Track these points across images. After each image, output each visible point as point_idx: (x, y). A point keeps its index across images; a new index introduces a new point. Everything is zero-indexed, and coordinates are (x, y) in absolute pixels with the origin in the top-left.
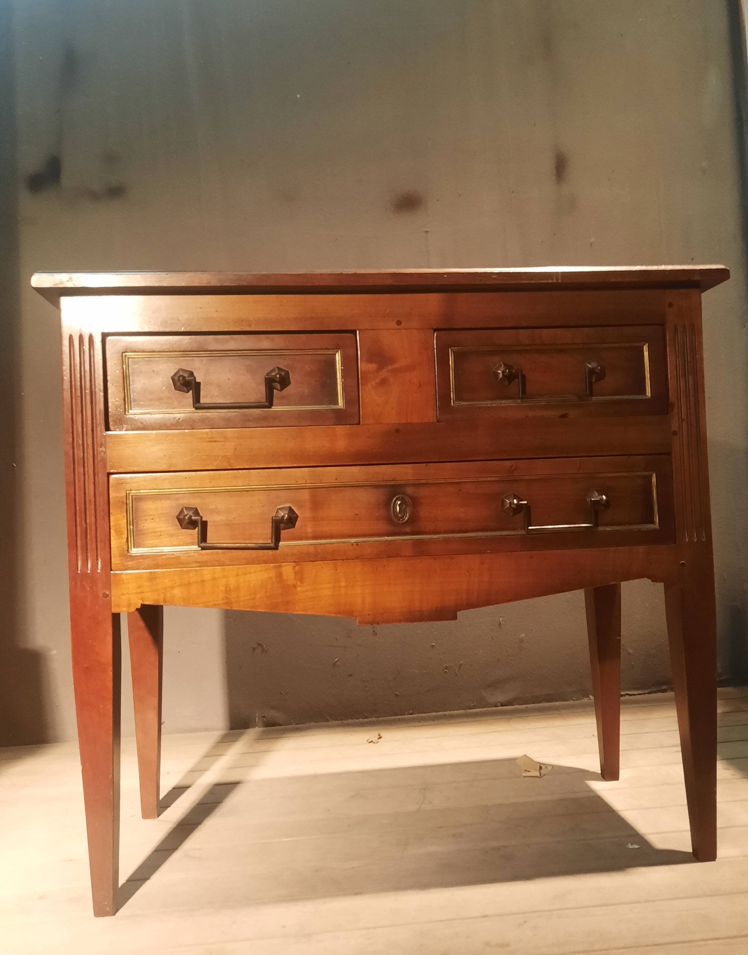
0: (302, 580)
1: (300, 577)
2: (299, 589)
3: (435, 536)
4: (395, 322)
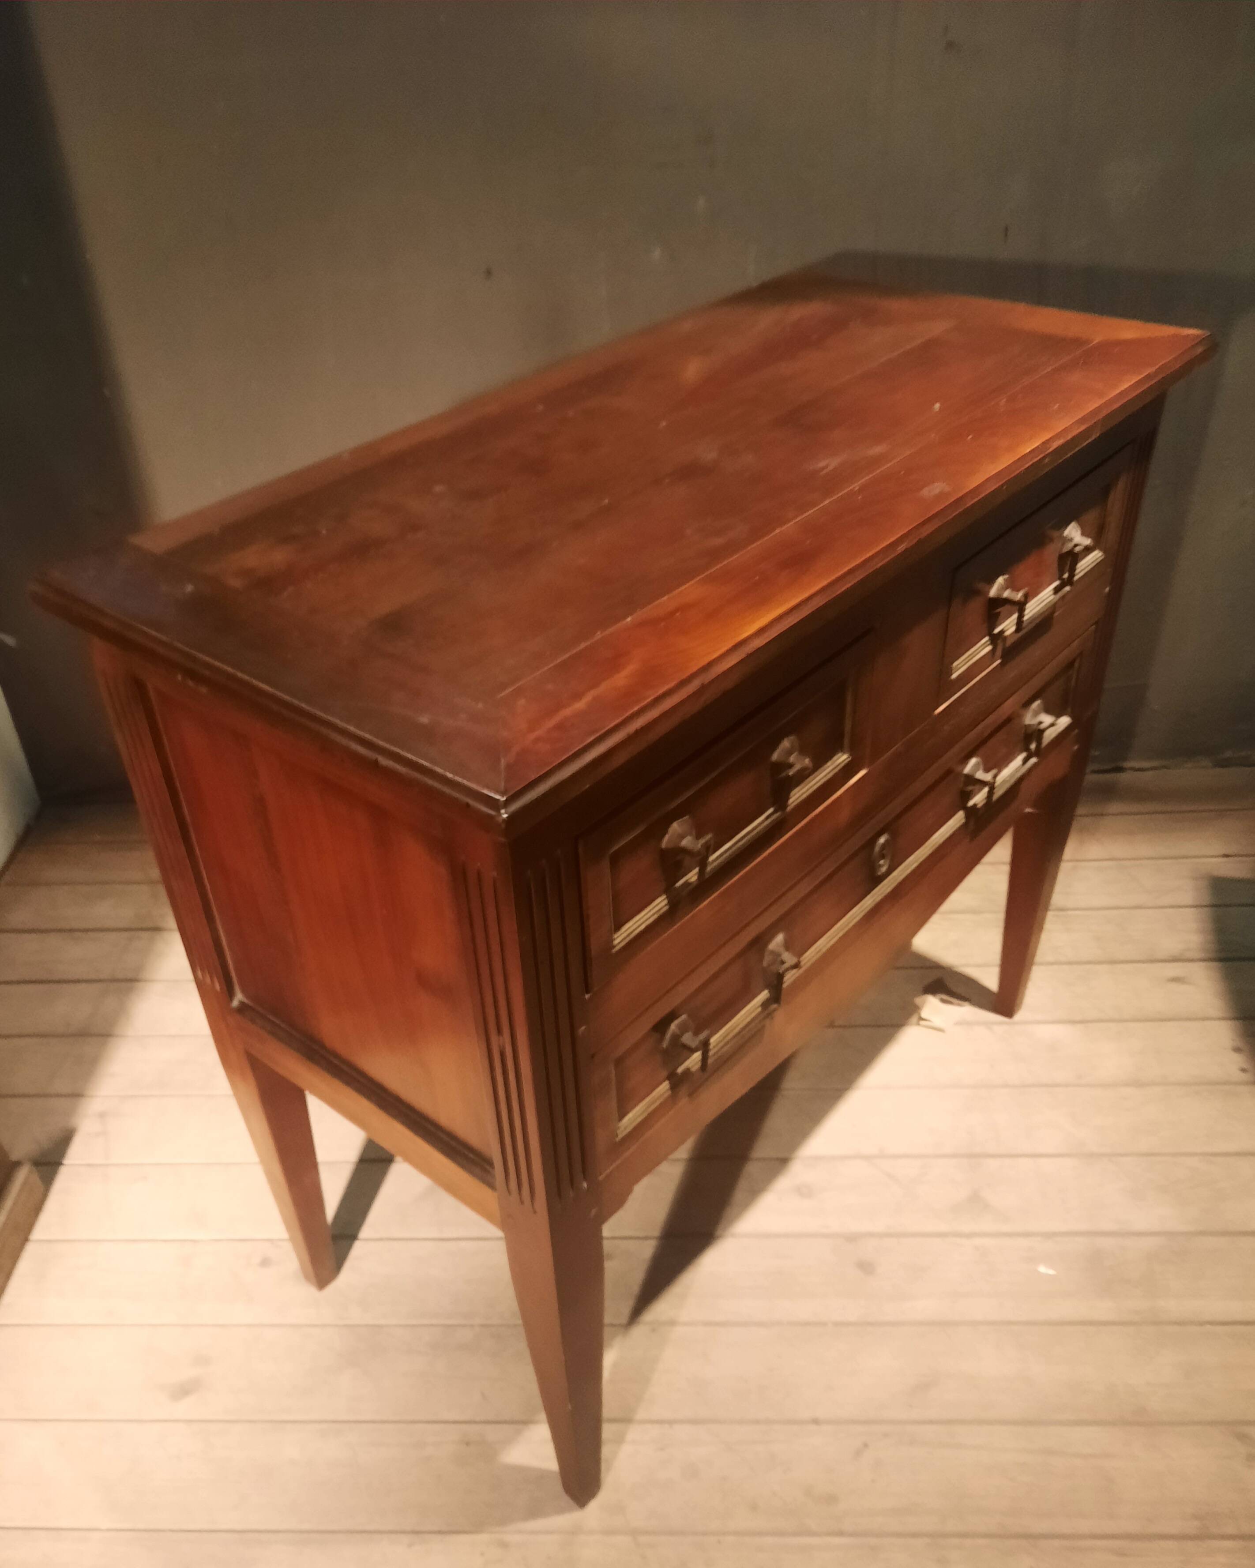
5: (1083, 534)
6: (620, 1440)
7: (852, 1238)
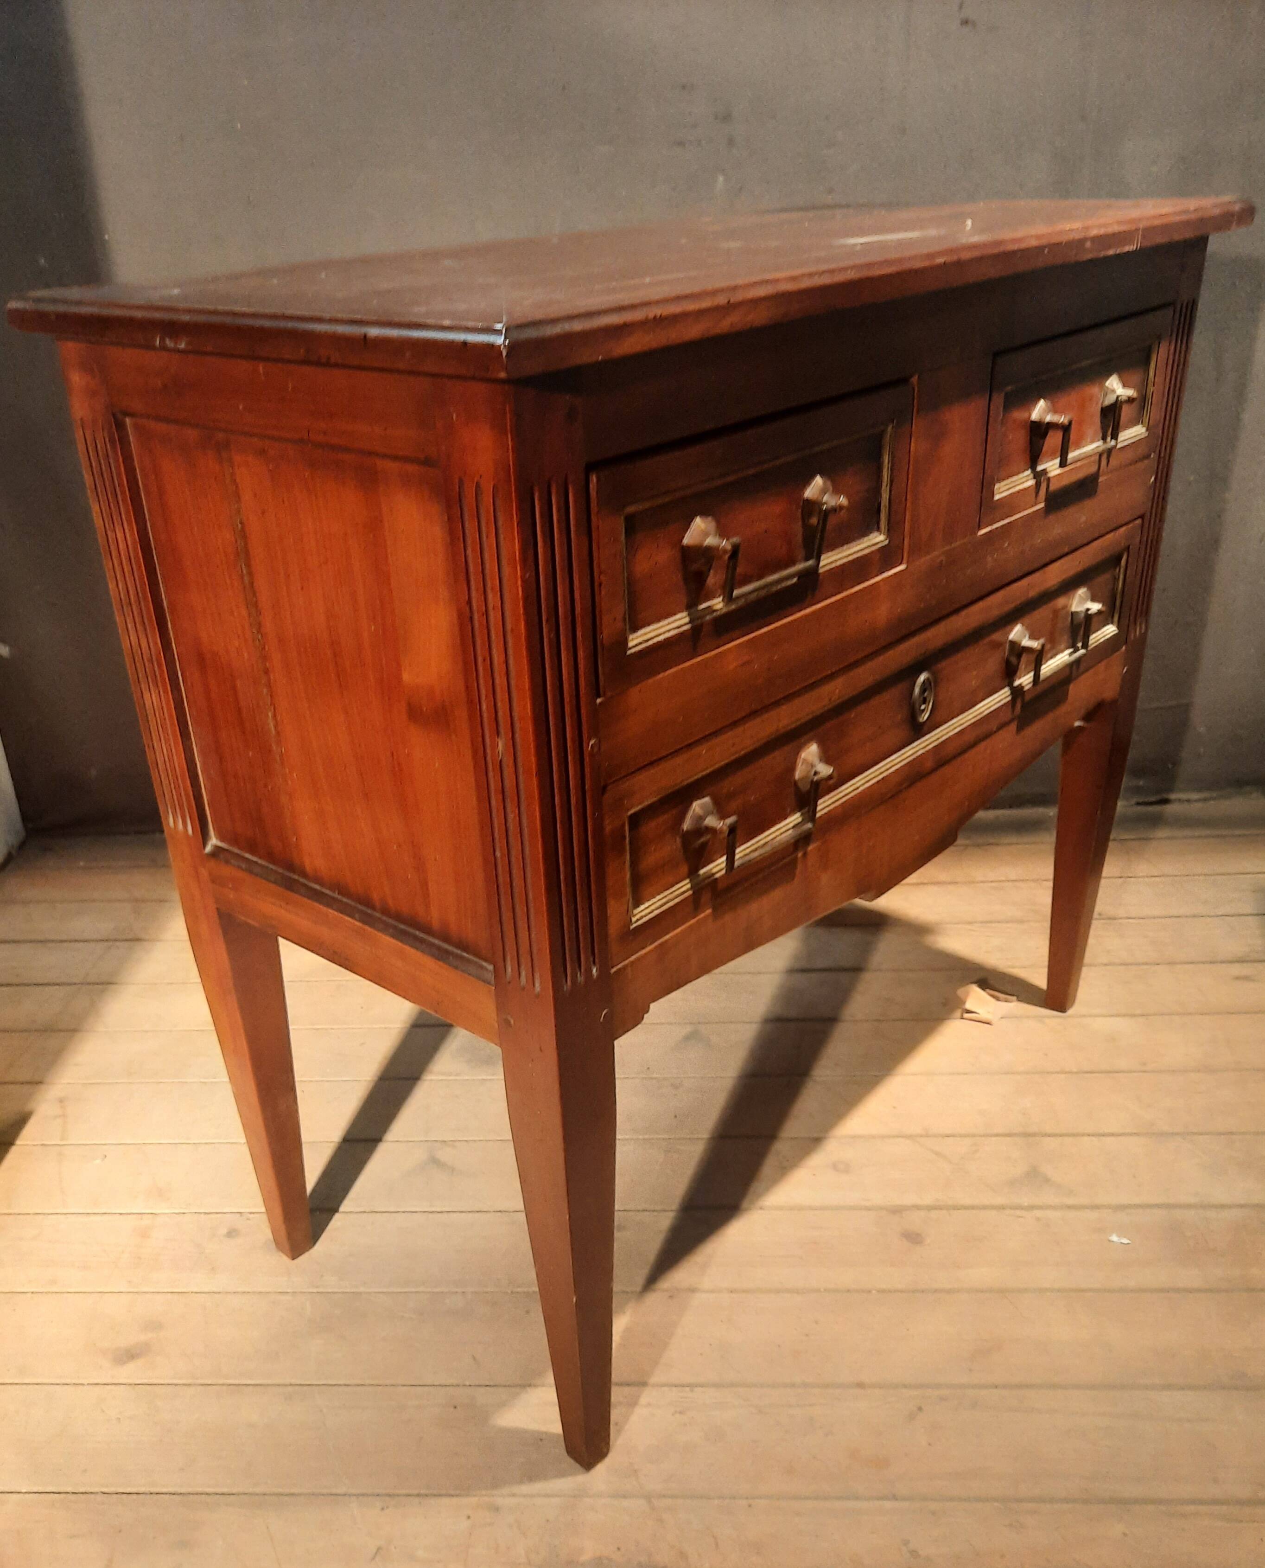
5: (1125, 386)
6: (633, 1403)
7: (897, 1211)
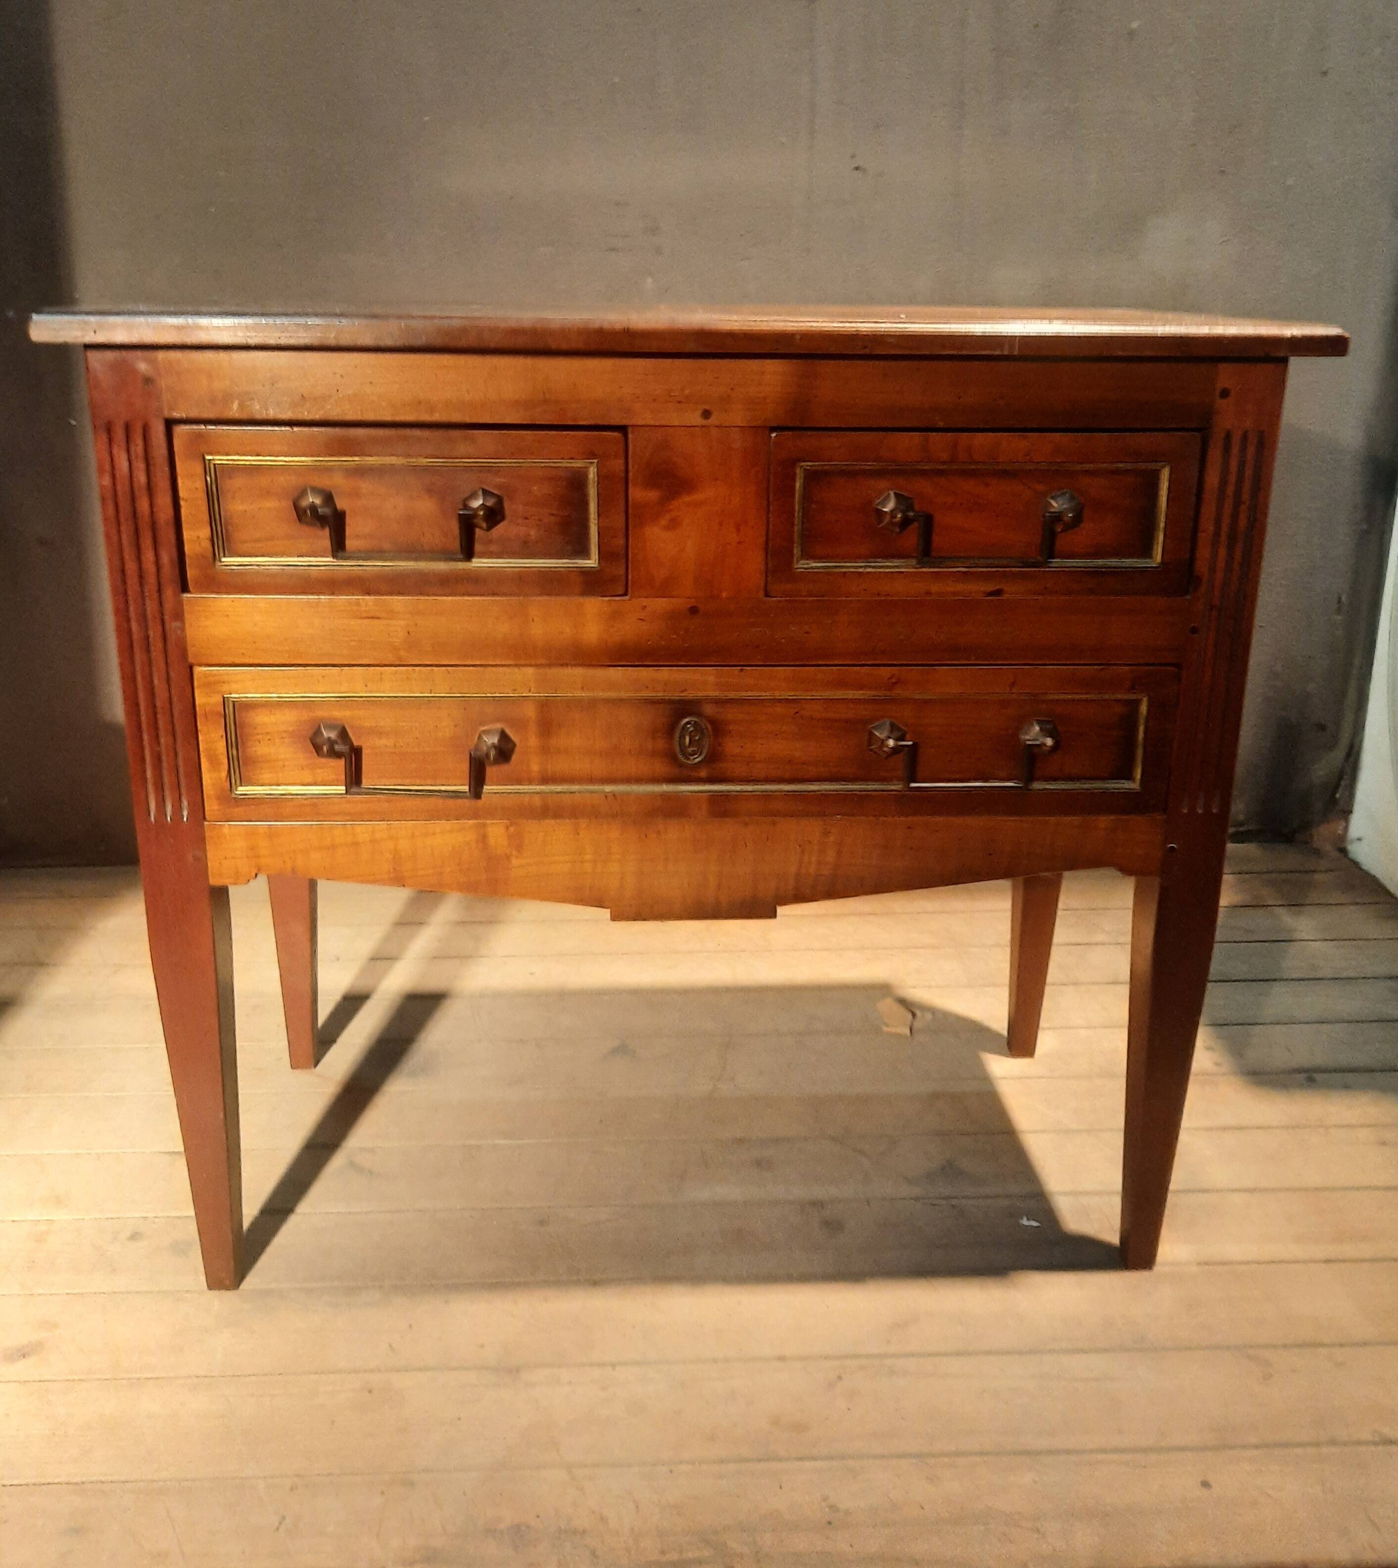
0: (519, 847)
1: (517, 842)
2: (514, 861)
3: (749, 788)
4: (699, 413)
7: (818, 1204)
